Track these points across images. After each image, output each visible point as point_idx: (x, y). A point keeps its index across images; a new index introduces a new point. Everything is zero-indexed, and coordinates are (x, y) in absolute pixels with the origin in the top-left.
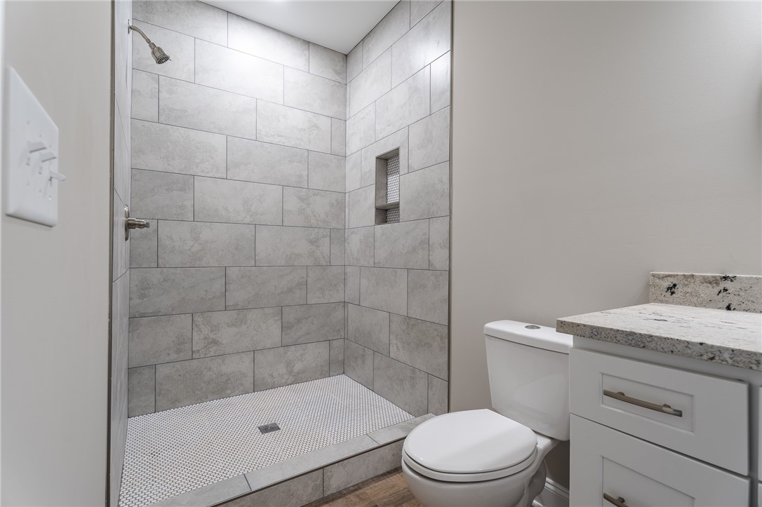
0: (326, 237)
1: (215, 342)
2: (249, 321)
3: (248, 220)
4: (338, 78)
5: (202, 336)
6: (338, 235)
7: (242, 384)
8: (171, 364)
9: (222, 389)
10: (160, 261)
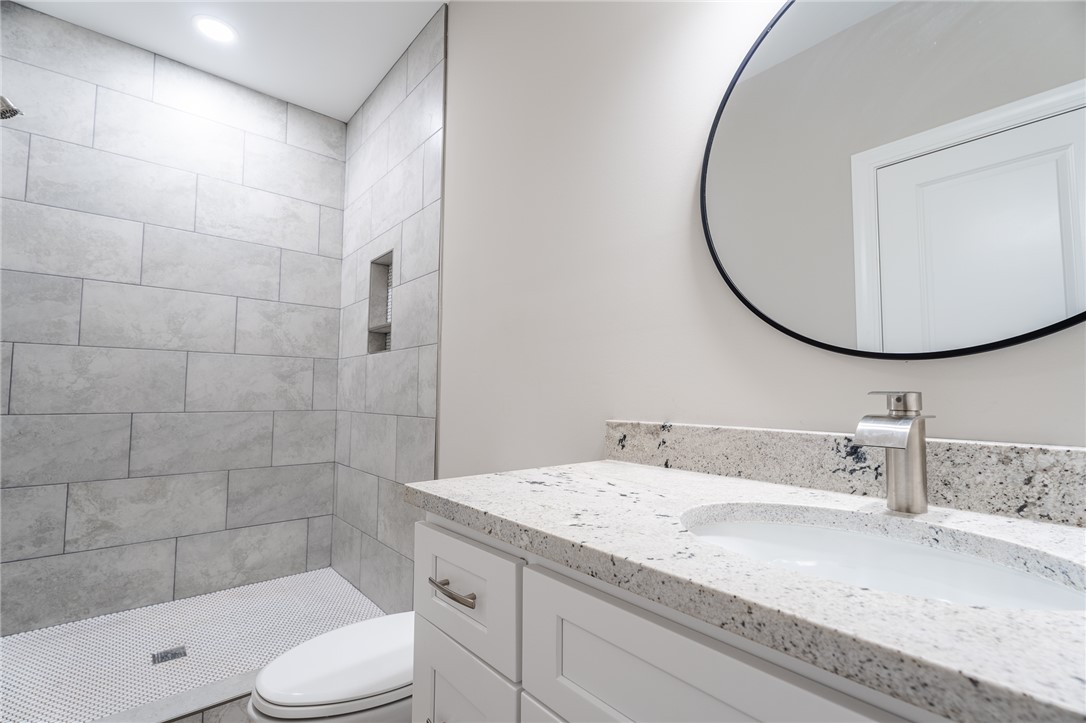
0: (307, 370)
1: (107, 526)
2: (170, 494)
3: (175, 343)
4: (332, 152)
5: (84, 518)
6: (326, 368)
7: (153, 590)
8: (25, 563)
9: (114, 598)
10: (13, 405)
